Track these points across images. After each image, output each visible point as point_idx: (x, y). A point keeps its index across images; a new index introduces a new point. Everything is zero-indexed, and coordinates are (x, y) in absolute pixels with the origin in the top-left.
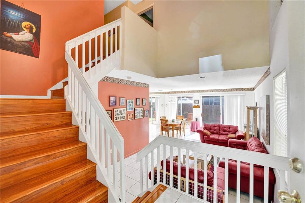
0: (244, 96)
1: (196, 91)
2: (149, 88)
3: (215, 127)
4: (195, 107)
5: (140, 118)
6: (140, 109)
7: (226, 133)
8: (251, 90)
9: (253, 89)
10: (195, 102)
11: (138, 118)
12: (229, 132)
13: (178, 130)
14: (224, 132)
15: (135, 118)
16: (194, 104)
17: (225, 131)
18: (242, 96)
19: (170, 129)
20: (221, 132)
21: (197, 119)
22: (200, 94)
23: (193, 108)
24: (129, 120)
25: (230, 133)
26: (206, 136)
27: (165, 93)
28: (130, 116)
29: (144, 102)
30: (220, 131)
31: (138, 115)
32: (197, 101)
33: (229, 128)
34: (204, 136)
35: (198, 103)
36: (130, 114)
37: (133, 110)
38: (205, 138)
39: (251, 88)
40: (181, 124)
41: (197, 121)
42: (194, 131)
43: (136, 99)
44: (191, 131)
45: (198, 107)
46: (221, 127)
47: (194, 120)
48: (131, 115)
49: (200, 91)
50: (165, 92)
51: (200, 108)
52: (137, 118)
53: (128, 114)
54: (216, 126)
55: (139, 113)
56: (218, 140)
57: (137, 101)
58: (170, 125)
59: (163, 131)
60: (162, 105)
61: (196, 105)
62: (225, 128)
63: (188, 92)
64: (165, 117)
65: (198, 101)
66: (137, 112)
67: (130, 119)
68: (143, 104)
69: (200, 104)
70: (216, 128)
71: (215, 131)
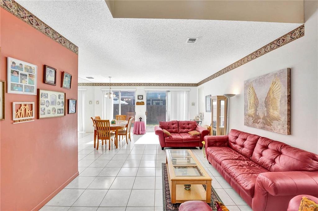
0: (189, 91)
1: (140, 85)
2: (77, 54)
3: (173, 124)
4: (138, 103)
5: (57, 115)
6: (57, 94)
7: (185, 130)
8: (195, 86)
9: (197, 85)
10: (138, 97)
11: (51, 115)
12: (189, 128)
13: (122, 135)
14: (183, 130)
15: (41, 116)
16: (137, 100)
17: (184, 128)
18: (187, 91)
19: (112, 134)
20: (180, 130)
21: (141, 119)
22: (145, 88)
23: (136, 106)
24: (14, 119)
25: (190, 130)
26: (168, 138)
27: (96, 85)
28: (22, 107)
29: (66, 80)
30: (178, 128)
31: (51, 107)
32: (140, 97)
33: (188, 124)
34: (166, 138)
35: (142, 99)
36: (23, 103)
37: (35, 93)
38: (167, 140)
39: (195, 84)
40: (127, 126)
41: (141, 121)
42: (139, 134)
43: (45, 67)
44: (135, 134)
45: (142, 103)
46: (179, 125)
47: (137, 120)
48: (27, 107)
49: (145, 84)
50: (95, 83)
51: (144, 104)
52: (47, 115)
53: (14, 104)
54: (175, 124)
55: (53, 103)
56: (182, 140)
57: (47, 73)
58: (112, 129)
59: (99, 139)
60: (91, 102)
61: (140, 101)
62: (184, 124)
63: (130, 84)
64: (99, 117)
65: (142, 96)
66: (48, 101)
67: (21, 119)
68: (64, 85)
69: (145, 100)
70: (174, 126)
71: (174, 130)
